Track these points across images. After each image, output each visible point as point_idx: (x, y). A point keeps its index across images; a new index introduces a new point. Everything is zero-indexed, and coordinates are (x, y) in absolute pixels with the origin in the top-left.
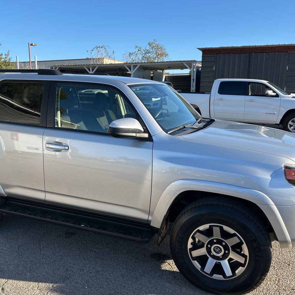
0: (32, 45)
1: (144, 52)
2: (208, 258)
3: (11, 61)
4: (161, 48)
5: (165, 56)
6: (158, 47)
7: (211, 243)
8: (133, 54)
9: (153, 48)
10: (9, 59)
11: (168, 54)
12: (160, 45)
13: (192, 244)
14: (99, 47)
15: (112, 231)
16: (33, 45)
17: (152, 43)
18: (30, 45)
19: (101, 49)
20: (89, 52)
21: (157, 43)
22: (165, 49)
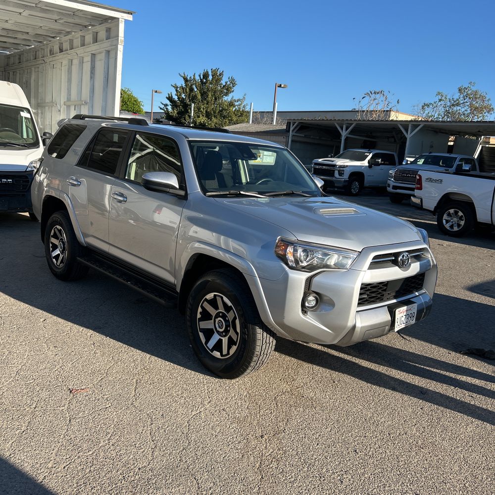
0: (280, 86)
1: (449, 104)
2: (214, 333)
3: (246, 110)
4: (483, 98)
5: (488, 112)
6: (475, 96)
7: (217, 316)
8: (431, 106)
9: (467, 97)
10: (244, 107)
11: (494, 108)
12: (480, 93)
13: (201, 313)
14: (375, 93)
15: (156, 296)
16: (282, 86)
17: (465, 88)
18: (278, 86)
19: (377, 96)
20: (357, 101)
21: (474, 89)
22: (489, 99)
